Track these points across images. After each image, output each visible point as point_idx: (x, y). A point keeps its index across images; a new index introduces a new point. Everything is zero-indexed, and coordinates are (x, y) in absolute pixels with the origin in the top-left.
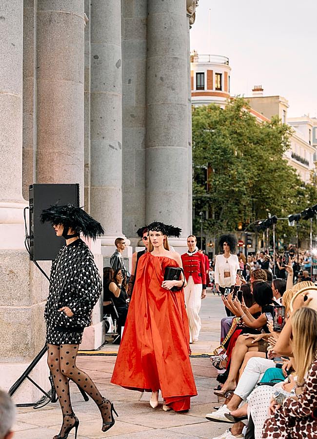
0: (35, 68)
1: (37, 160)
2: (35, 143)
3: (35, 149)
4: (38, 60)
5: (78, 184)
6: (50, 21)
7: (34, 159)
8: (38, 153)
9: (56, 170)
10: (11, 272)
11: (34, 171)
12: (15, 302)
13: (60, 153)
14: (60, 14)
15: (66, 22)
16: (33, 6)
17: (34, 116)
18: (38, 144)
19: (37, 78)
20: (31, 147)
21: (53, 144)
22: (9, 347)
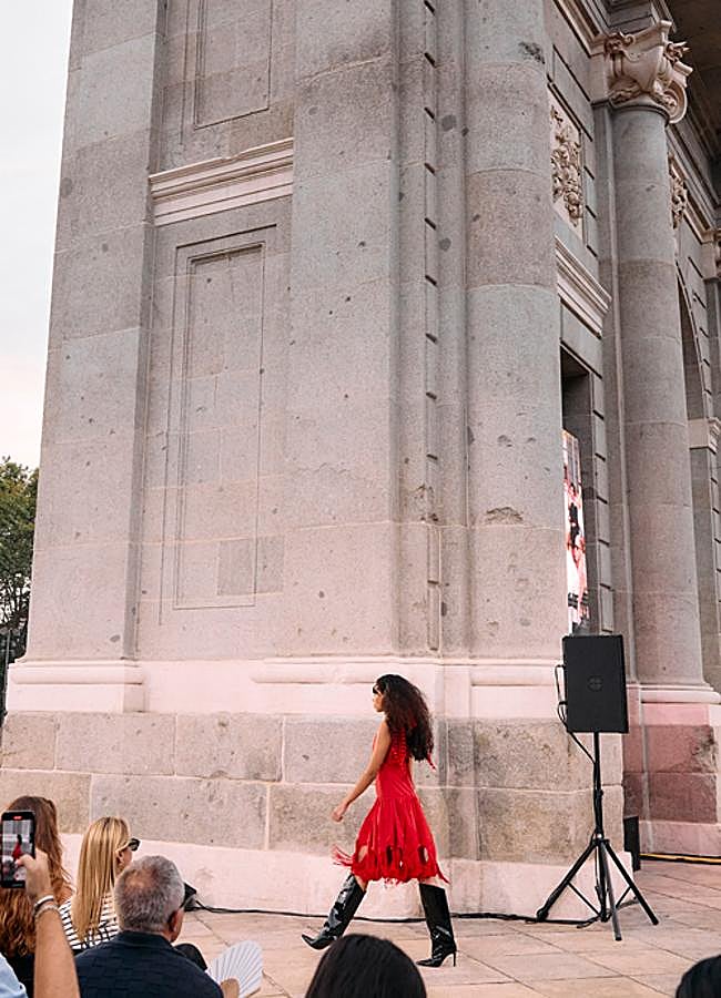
0: (624, 493)
1: (634, 606)
2: (629, 584)
3: (629, 591)
4: (628, 483)
5: (621, 637)
6: (641, 434)
7: (629, 603)
8: (634, 596)
9: (658, 617)
10: (546, 746)
11: (630, 618)
12: (552, 785)
13: (663, 597)
14: (653, 425)
15: (662, 434)
16: (617, 418)
17: (627, 551)
18: (634, 585)
19: (629, 504)
20: (624, 589)
21: (653, 584)
22: (547, 843)
